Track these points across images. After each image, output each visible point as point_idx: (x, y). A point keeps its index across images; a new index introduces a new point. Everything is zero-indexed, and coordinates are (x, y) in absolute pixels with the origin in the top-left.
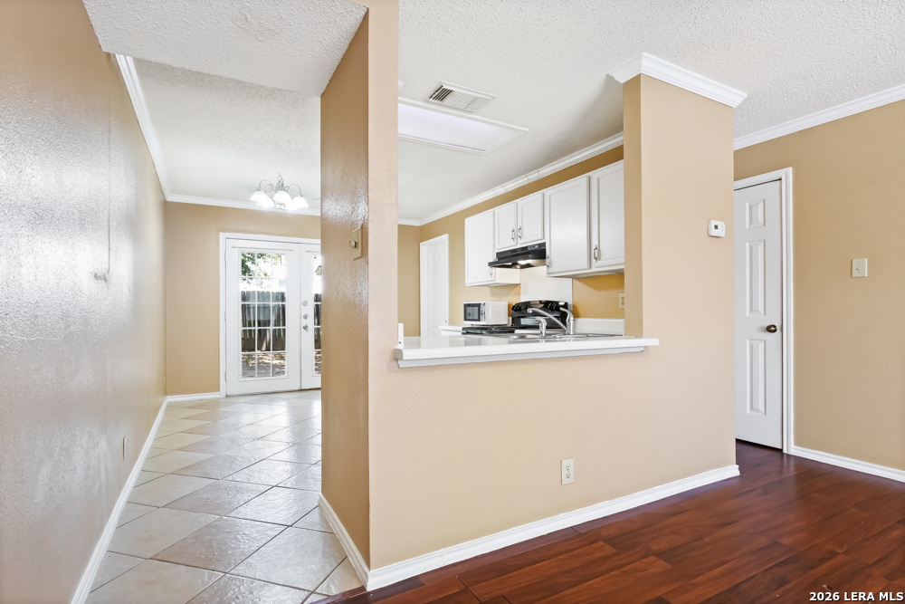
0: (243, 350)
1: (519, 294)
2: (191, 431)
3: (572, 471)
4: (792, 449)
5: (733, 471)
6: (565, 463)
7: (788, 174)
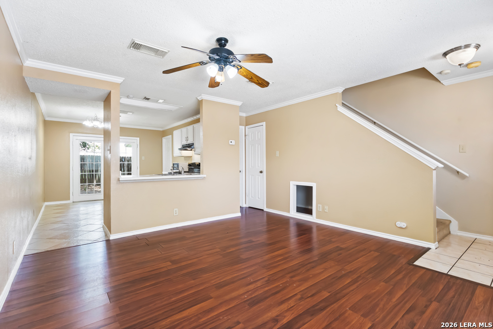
0: (81, 183)
1: (192, 160)
2: (57, 213)
3: (177, 212)
4: (266, 209)
5: (239, 214)
6: (175, 210)
7: (264, 124)
